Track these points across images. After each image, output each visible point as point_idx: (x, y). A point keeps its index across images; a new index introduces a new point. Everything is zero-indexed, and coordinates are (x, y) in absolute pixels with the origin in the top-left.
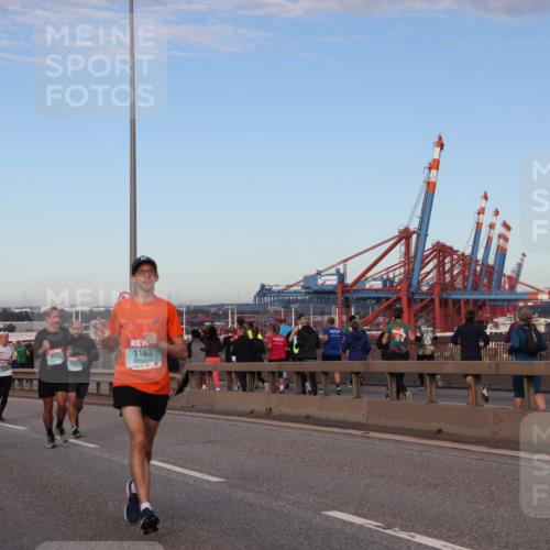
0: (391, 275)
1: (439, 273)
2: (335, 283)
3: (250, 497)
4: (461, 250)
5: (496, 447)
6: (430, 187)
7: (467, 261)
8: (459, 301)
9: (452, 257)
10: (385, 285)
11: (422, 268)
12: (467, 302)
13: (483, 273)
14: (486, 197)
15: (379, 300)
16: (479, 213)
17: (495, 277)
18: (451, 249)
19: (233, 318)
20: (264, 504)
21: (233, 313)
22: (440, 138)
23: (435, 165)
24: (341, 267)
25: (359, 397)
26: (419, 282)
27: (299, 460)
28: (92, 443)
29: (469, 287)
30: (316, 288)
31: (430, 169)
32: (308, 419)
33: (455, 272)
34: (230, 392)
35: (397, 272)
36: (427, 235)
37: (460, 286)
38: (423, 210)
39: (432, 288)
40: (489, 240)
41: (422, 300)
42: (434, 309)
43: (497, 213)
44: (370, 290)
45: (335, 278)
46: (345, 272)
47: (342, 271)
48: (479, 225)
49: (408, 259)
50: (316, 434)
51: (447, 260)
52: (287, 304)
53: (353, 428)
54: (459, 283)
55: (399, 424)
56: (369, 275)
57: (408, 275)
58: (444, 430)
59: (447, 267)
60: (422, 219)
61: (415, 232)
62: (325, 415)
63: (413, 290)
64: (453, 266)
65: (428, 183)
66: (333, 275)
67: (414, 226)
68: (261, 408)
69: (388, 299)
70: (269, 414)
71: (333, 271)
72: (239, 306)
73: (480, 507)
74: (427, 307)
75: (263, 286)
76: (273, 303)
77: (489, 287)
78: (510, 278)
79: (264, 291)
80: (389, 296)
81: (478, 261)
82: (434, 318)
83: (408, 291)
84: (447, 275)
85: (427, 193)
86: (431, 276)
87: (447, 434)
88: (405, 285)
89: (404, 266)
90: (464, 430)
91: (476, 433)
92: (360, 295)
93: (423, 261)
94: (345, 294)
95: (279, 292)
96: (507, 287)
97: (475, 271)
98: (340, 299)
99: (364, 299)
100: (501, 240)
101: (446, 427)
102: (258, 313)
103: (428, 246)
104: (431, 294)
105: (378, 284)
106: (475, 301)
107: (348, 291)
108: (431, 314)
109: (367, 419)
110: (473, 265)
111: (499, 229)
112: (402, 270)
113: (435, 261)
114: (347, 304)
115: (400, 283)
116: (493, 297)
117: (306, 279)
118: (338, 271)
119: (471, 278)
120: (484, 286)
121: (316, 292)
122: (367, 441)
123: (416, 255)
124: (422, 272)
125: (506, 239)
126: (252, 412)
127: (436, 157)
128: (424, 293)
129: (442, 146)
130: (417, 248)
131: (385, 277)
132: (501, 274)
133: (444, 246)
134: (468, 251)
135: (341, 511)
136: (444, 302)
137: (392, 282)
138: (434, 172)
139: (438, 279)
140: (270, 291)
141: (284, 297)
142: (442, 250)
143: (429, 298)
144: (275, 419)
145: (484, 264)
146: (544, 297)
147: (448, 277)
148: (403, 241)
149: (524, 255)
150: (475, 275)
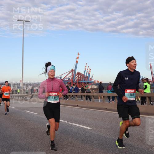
5: (87, 108)
6: (77, 62)
7: (83, 75)
8: (82, 82)
10: (69, 79)
12: (83, 83)
14: (87, 64)
15: (67, 82)
16: (85, 67)
22: (79, 53)
23: (78, 58)
24: (61, 76)
26: (75, 79)
29: (84, 80)
35: (71, 77)
38: (76, 66)
39: (77, 80)
40: (87, 72)
41: (75, 82)
43: (88, 67)
48: (85, 69)
49: (73, 75)
54: (82, 79)
55: (71, 104)
57: (73, 78)
59: (80, 76)
60: (75, 68)
67: (74, 69)
71: (59, 77)
74: (76, 84)
77: (87, 80)
78: (91, 79)
80: (69, 81)
88: (72, 80)
90: (82, 105)
91: (84, 106)
93: (75, 75)
99: (65, 82)
101: (79, 105)
103: (76, 72)
105: (67, 79)
106: (85, 83)
109: (65, 103)
111: (89, 70)
113: (78, 75)
122: (65, 107)
124: (75, 77)
125: (90, 72)
129: (79, 55)
130: (74, 73)
132: (89, 78)
134: (83, 74)
136: (79, 83)
137: (70, 79)
138: (77, 59)
139: (78, 78)
142: (79, 73)
145: (86, 76)
146: (96, 82)
147: (80, 78)
148: (72, 72)
149: (93, 74)
150: (85, 78)
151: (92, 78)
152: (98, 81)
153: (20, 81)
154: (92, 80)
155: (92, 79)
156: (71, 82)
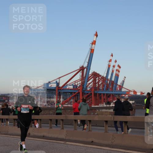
0: (76, 84)
1: (94, 84)
2: (55, 86)
4: (102, 75)
6: (92, 51)
7: (104, 79)
8: (101, 94)
9: (99, 78)
10: (74, 87)
11: (88, 82)
12: (104, 94)
13: (110, 84)
14: (112, 56)
15: (71, 93)
16: (109, 61)
17: (115, 85)
18: (99, 74)
22: (97, 33)
23: (94, 43)
24: (58, 80)
25: (63, 129)
26: (87, 87)
29: (105, 89)
31: (92, 44)
32: (44, 137)
33: (100, 83)
34: (14, 127)
35: (78, 83)
36: (90, 69)
38: (89, 60)
39: (91, 88)
40: (113, 71)
41: (87, 94)
42: (92, 97)
43: (116, 61)
44: (68, 89)
45: (56, 84)
46: (59, 82)
47: (58, 82)
48: (109, 66)
49: (83, 78)
50: (47, 143)
51: (97, 78)
53: (60, 141)
54: (101, 87)
55: (77, 139)
56: (68, 84)
57: (83, 84)
59: (97, 81)
60: (88, 63)
61: (86, 68)
62: (50, 135)
63: (84, 89)
64: (99, 81)
66: (55, 83)
67: (85, 65)
69: (75, 93)
70: (29, 135)
71: (55, 82)
74: (89, 96)
77: (112, 89)
78: (120, 86)
81: (109, 79)
82: (92, 100)
83: (82, 90)
84: (97, 84)
85: (91, 53)
86: (91, 84)
87: (95, 143)
88: (81, 88)
89: (81, 80)
90: (101, 142)
91: (106, 142)
92: (64, 91)
93: (88, 79)
96: (118, 89)
97: (107, 83)
98: (57, 92)
99: (66, 93)
100: (117, 72)
101: (95, 141)
103: (90, 73)
104: (91, 91)
105: (71, 87)
106: (107, 94)
107: (60, 89)
108: (91, 99)
109: (66, 137)
110: (106, 81)
111: (116, 68)
112: (80, 82)
113: (93, 78)
114: (59, 95)
115: (80, 86)
116: (113, 93)
117: (44, 84)
118: (57, 82)
119: (106, 86)
120: (110, 88)
122: (66, 145)
123: (86, 76)
125: (119, 71)
127: (95, 40)
128: (88, 91)
129: (97, 36)
130: (86, 74)
131: (74, 84)
132: (117, 84)
133: (96, 73)
134: (105, 76)
136: (95, 95)
137: (76, 86)
138: (93, 45)
139: (94, 86)
142: (95, 75)
143: (90, 93)
144: (31, 137)
145: (111, 80)
146: (132, 93)
147: (97, 85)
148: (81, 71)
149: (125, 77)
150: (107, 84)
151: (123, 85)
152: (135, 92)
154: (123, 90)
155: (122, 87)
156: (79, 93)
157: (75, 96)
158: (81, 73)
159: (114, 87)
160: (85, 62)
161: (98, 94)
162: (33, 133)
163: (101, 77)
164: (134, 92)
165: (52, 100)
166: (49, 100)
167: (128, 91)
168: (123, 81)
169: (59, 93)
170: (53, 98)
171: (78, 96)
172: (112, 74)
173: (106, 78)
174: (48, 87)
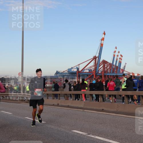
0: (91, 69)
1: (104, 68)
2: (76, 70)
3: (53, 127)
4: (109, 62)
5: (117, 114)
7: (111, 65)
8: (109, 75)
9: (107, 64)
10: (89, 71)
12: (111, 76)
13: (115, 68)
14: (116, 48)
15: (88, 75)
16: (114, 52)
17: (118, 69)
18: (107, 62)
19: (49, 80)
20: (56, 129)
21: (49, 79)
22: (104, 32)
24: (78, 66)
25: (82, 101)
26: (98, 71)
27: (66, 117)
28: (11, 113)
29: (111, 72)
30: (71, 72)
31: (102, 40)
32: (68, 107)
33: (108, 68)
34: (48, 99)
35: (93, 68)
36: (101, 58)
37: (109, 72)
38: (100, 51)
39: (102, 72)
40: (117, 59)
41: (99, 75)
43: (119, 52)
44: (85, 72)
45: (76, 69)
47: (78, 68)
48: (114, 55)
49: (96, 65)
50: (70, 110)
52: (63, 76)
53: (80, 109)
54: (109, 71)
55: (92, 108)
56: (85, 69)
57: (96, 69)
58: (104, 109)
60: (99, 54)
61: (97, 57)
62: (73, 105)
63: (97, 73)
64: (107, 66)
65: (101, 44)
66: (76, 68)
67: (97, 55)
68: (56, 104)
69: (90, 75)
70: (58, 105)
71: (76, 67)
72: (51, 76)
73: (113, 129)
75: (57, 71)
76: (59, 76)
77: (117, 72)
78: (122, 70)
79: (57, 73)
80: (91, 74)
83: (95, 73)
84: (106, 69)
85: (101, 47)
86: (101, 69)
87: (105, 110)
88: (95, 71)
89: (94, 66)
90: (109, 109)
91: (112, 110)
93: (99, 65)
94: (79, 73)
95: (62, 73)
96: (121, 72)
97: (113, 67)
98: (77, 75)
99: (84, 75)
100: (120, 60)
101: (105, 109)
102: (55, 78)
103: (101, 61)
104: (101, 74)
105: (88, 71)
106: (113, 76)
109: (84, 106)
110: (113, 66)
111: (120, 57)
112: (94, 67)
113: (103, 65)
114: (79, 76)
115: (93, 71)
117: (69, 69)
118: (77, 67)
119: (112, 70)
120: (115, 72)
121: (71, 73)
122: (84, 112)
123: (98, 63)
124: (99, 68)
125: (121, 59)
126: (53, 105)
127: (103, 37)
128: (100, 73)
129: (105, 34)
130: (98, 61)
131: (89, 69)
132: (120, 68)
133: (105, 61)
134: (111, 62)
135: (77, 130)
136: (105, 76)
137: (91, 70)
138: (103, 41)
139: (103, 70)
140: (59, 72)
141: (63, 74)
142: (104, 62)
144: (60, 106)
145: (116, 66)
148: (94, 60)
149: (126, 63)
150: (113, 69)
151: (124, 69)
153: (19, 74)
154: (125, 72)
156: (93, 75)
157: (90, 77)
158: (94, 61)
159: (118, 71)
160: (97, 53)
161: (106, 76)
162: (61, 104)
163: (109, 64)
164: (132, 74)
165: (74, 80)
166: (72, 80)
167: (128, 73)
168: (125, 66)
169: (79, 75)
170: (75, 79)
171: (92, 77)
172: (116, 62)
173: (112, 64)
174: (71, 71)
